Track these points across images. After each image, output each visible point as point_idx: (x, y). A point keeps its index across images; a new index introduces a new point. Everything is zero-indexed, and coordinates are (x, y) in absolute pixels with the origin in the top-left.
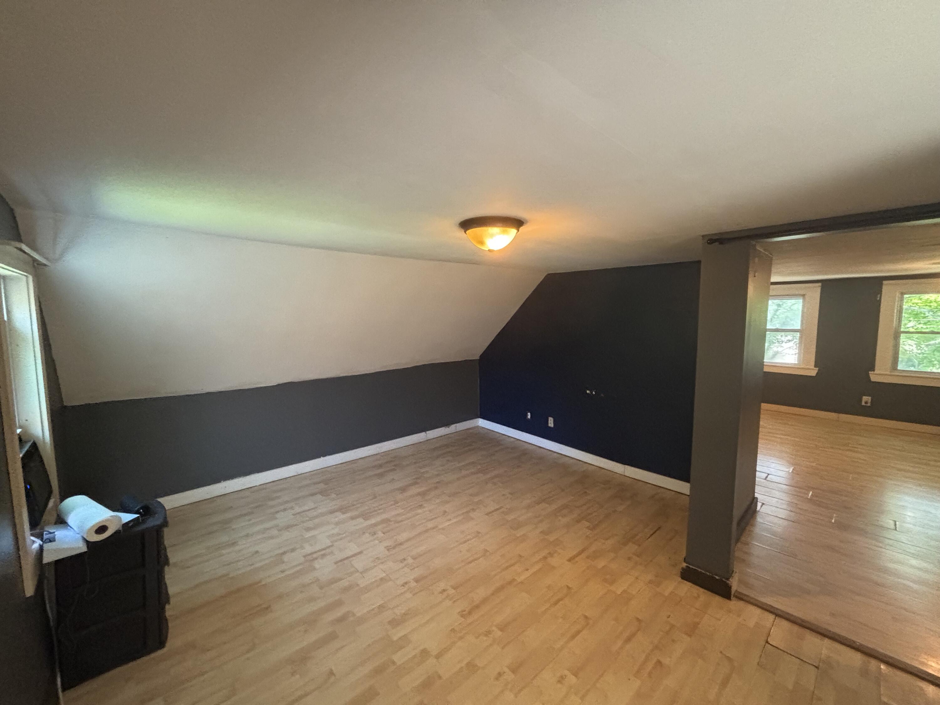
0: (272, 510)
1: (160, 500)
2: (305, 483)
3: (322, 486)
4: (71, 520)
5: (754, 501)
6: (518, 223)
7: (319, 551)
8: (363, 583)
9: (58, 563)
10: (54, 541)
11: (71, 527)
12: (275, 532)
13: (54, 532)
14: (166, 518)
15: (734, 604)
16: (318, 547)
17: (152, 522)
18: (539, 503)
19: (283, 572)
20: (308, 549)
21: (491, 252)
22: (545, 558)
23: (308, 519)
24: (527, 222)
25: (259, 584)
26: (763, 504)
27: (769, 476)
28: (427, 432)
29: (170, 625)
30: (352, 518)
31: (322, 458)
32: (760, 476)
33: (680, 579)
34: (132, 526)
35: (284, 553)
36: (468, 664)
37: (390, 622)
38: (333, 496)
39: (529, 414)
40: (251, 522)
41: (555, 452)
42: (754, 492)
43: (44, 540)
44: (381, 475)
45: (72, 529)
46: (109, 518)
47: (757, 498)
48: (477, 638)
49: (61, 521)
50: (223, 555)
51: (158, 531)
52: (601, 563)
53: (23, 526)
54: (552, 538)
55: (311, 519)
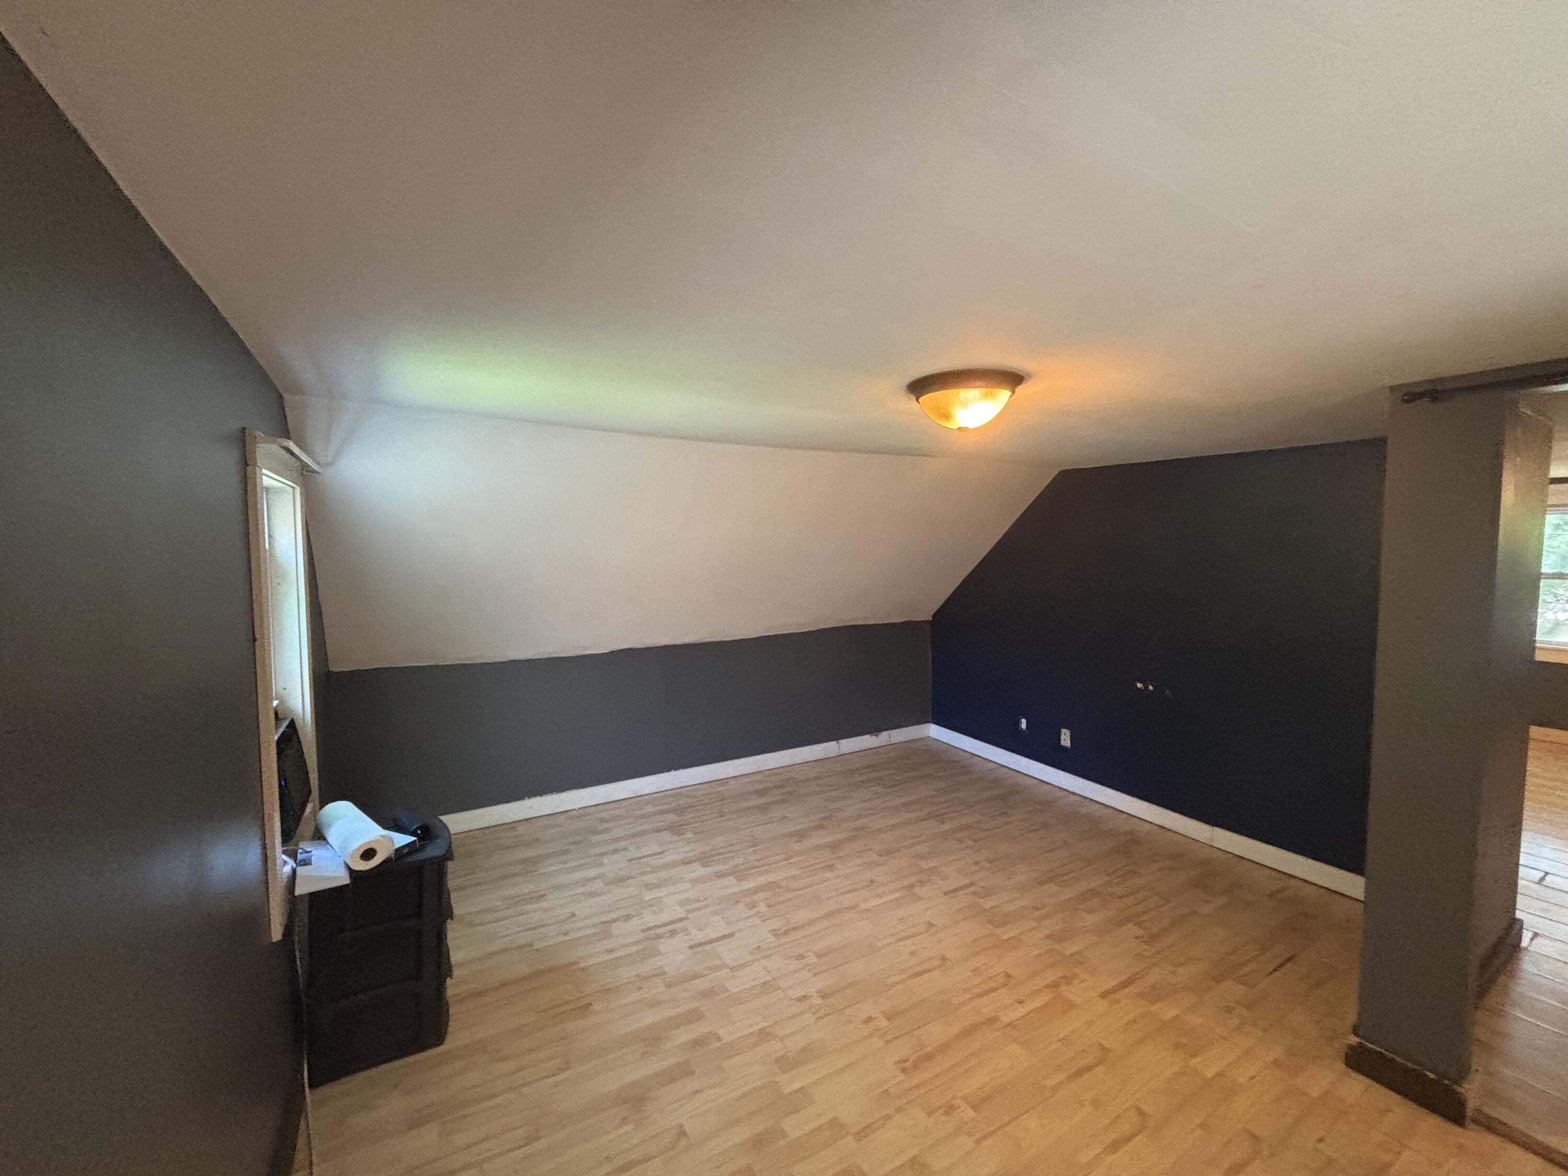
0: (597, 850)
1: (441, 818)
2: (649, 809)
3: (672, 817)
4: (332, 835)
5: (1513, 927)
6: (1013, 379)
7: (665, 925)
8: (734, 987)
9: (313, 895)
10: (310, 864)
11: (331, 846)
12: (598, 885)
13: (310, 852)
14: (450, 847)
15: (1472, 1137)
16: (664, 917)
17: (433, 851)
18: (1042, 883)
19: (611, 951)
20: (649, 919)
21: (963, 431)
22: (1055, 985)
23: (649, 869)
24: (1030, 376)
25: (575, 967)
26: (1536, 935)
27: (1548, 878)
28: (841, 741)
29: (451, 1011)
30: (720, 875)
31: (673, 773)
32: (1526, 876)
33: (1341, 1067)
34: (409, 854)
35: (614, 921)
36: (913, 1160)
37: (778, 1060)
38: (689, 835)
39: (1024, 721)
40: (568, 865)
41: (1073, 793)
42: (1513, 908)
43: (298, 862)
44: (764, 808)
45: (333, 850)
46: (379, 837)
47: (1521, 921)
48: (930, 1114)
49: (319, 836)
50: (526, 913)
51: (439, 866)
52: (1167, 1011)
53: (274, 839)
54: (1070, 949)
55: (654, 871)
